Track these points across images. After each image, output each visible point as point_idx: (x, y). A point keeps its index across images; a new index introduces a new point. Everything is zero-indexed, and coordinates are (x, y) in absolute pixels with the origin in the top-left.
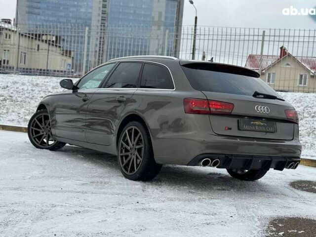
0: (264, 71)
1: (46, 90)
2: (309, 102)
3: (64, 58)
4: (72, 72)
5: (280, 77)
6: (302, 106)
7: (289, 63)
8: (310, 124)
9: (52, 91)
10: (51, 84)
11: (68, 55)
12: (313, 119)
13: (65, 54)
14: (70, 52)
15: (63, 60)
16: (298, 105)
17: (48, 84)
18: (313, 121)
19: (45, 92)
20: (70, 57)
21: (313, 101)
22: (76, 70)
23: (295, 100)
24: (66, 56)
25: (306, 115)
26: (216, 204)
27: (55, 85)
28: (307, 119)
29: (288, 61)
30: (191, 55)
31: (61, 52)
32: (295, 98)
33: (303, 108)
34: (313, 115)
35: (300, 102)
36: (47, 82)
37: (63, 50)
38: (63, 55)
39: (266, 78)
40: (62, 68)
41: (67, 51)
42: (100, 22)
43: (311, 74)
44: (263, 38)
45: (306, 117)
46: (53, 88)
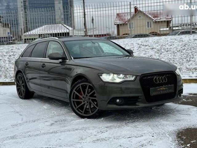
0: (127, 23)
1: (3, 55)
2: (163, 42)
3: (5, 28)
4: (11, 37)
5: (137, 25)
6: (159, 45)
7: (141, 16)
8: (166, 56)
9: (6, 55)
10: (5, 50)
11: (7, 26)
12: (167, 53)
13: (5, 26)
14: (8, 25)
15: (4, 30)
16: (157, 45)
17: (3, 50)
18: (168, 54)
19: (2, 56)
20: (8, 27)
21: (165, 41)
22: (13, 35)
23: (155, 42)
24: (6, 27)
25: (163, 51)
26: (138, 126)
27: (7, 51)
28: (164, 53)
29: (140, 15)
30: (83, 18)
31: (2, 25)
32: (154, 41)
33: (160, 46)
34: (167, 50)
35: (158, 43)
36: (2, 49)
37: (3, 24)
38: (3, 27)
39: (128, 27)
40: (4, 35)
41: (6, 24)
42: (23, 3)
43: (154, 21)
44: (130, 7)
45: (163, 52)
46: (6, 53)
